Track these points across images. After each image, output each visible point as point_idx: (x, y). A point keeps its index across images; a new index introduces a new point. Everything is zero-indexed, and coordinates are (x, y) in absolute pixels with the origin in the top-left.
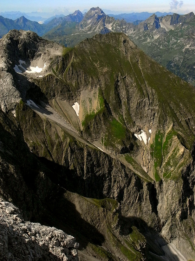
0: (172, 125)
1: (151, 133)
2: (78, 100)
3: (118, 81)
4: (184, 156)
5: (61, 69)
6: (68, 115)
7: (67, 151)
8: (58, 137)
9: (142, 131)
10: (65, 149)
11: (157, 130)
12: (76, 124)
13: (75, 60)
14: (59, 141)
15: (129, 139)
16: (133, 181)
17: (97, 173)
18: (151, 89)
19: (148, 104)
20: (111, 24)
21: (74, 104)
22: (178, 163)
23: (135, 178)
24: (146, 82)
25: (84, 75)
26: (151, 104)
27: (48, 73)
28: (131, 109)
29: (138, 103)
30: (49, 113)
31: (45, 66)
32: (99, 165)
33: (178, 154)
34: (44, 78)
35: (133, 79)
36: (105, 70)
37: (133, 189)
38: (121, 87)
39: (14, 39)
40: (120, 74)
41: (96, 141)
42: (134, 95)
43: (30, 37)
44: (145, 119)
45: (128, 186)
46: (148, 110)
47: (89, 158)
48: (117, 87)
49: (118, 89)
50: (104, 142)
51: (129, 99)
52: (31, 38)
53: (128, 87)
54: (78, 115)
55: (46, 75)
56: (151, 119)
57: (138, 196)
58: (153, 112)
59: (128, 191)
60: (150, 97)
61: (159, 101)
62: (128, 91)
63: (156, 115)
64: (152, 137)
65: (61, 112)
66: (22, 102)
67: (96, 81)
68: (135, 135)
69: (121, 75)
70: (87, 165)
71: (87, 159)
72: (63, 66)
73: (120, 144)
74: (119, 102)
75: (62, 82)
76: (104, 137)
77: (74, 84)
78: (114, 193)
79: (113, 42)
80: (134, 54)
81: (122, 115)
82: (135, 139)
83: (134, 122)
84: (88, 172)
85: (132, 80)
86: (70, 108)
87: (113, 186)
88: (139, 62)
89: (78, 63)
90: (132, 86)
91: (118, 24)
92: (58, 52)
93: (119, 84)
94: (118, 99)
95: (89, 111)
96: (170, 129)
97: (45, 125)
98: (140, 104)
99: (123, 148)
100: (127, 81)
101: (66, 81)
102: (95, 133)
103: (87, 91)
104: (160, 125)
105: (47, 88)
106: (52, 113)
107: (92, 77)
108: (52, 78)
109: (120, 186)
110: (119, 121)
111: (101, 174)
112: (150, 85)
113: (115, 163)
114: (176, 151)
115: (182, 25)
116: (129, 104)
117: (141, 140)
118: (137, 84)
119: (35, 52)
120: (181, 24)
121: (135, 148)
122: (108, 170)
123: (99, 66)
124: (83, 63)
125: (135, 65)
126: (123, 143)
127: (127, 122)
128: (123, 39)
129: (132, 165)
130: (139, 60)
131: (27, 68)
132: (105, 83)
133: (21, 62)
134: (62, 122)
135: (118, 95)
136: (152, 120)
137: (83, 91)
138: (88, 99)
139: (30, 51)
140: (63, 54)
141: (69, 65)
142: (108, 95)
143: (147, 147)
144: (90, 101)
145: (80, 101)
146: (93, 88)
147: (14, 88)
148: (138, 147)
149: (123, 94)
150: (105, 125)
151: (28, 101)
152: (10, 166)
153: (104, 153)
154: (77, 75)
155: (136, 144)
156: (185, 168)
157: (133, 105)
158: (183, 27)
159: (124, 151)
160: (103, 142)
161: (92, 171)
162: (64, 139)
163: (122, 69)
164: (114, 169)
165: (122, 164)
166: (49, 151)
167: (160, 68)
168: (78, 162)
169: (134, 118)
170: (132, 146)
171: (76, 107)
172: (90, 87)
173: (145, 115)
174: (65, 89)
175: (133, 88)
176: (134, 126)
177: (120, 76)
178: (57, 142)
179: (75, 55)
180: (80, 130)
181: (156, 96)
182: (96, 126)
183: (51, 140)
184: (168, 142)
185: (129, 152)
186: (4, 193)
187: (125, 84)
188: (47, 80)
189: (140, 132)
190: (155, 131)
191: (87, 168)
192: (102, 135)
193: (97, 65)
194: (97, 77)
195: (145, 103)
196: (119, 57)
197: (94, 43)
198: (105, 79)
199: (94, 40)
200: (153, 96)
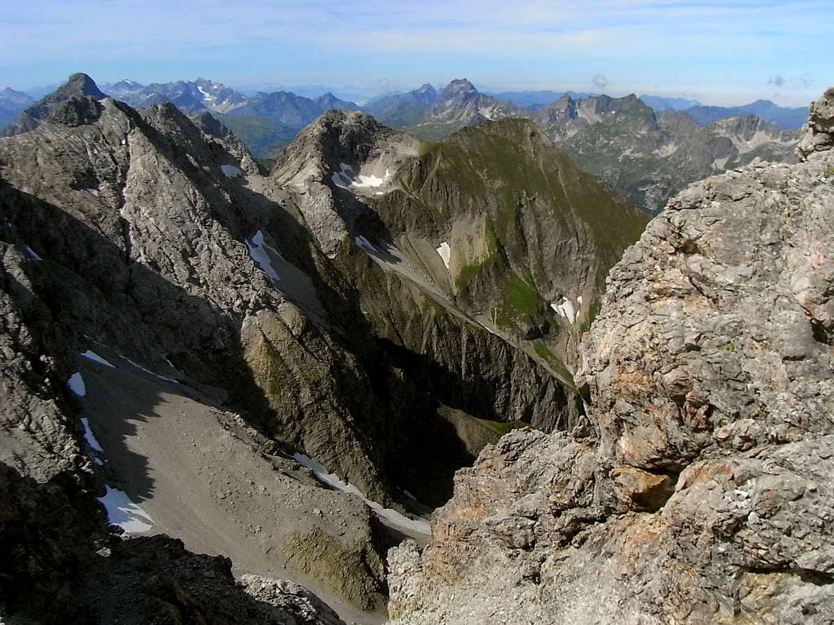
1: (581, 302)
2: (447, 238)
3: (521, 206)
5: (417, 180)
6: (430, 265)
7: (431, 332)
8: (413, 305)
9: (564, 298)
10: (428, 328)
12: (444, 283)
13: (442, 166)
14: (416, 314)
15: (541, 312)
16: (551, 390)
17: (484, 374)
18: (582, 222)
19: (577, 249)
20: (490, 108)
21: (440, 246)
23: (555, 386)
24: (573, 210)
25: (459, 193)
26: (581, 250)
27: (395, 188)
28: (545, 258)
29: (557, 247)
30: (395, 260)
31: (387, 174)
32: (488, 360)
34: (386, 197)
35: (549, 202)
36: (498, 184)
37: (550, 405)
38: (526, 217)
39: (333, 125)
40: (525, 192)
41: (481, 316)
42: (551, 232)
43: (361, 122)
44: (570, 277)
45: (540, 401)
46: (576, 260)
47: (471, 347)
48: (519, 217)
49: (521, 220)
50: (495, 318)
51: (541, 239)
52: (362, 124)
53: (539, 216)
54: (448, 267)
55: (389, 192)
56: (582, 276)
57: (559, 419)
58: (586, 264)
59: (541, 409)
60: (579, 236)
61: (596, 244)
62: (539, 225)
63: (591, 269)
64: (582, 309)
65: (417, 260)
66: (349, 240)
67: (480, 204)
68: (552, 305)
69: (527, 194)
70: (466, 358)
71: (468, 348)
72: (421, 177)
73: (525, 322)
74: (524, 244)
75: (418, 204)
76: (495, 309)
77: (441, 208)
78: (515, 412)
79: (511, 135)
80: (549, 157)
81: (529, 268)
82: (553, 312)
83: (551, 282)
84: (468, 373)
85: (547, 204)
86: (433, 252)
87: (514, 400)
88: (559, 172)
89: (448, 171)
90: (547, 216)
91: (502, 108)
92: (411, 150)
93: (523, 210)
94: (521, 237)
95: (467, 259)
97: (389, 282)
98: (561, 248)
99: (531, 329)
100: (538, 206)
101: (425, 202)
102: (480, 301)
103: (464, 222)
104: (598, 289)
105: (392, 215)
106: (399, 260)
107: (473, 197)
108: (400, 196)
109: (526, 399)
110: (523, 279)
111: (492, 376)
112: (579, 214)
113: (517, 356)
115: (617, 115)
116: (540, 248)
117: (563, 315)
118: (557, 212)
119: (369, 149)
120: (613, 112)
121: (552, 330)
122: (506, 369)
123: (486, 178)
124: (456, 170)
125: (553, 177)
126: (531, 320)
127: (538, 282)
128: (529, 131)
129: (547, 361)
130: (560, 168)
131: (355, 178)
132: (498, 208)
133: (344, 166)
134: (419, 279)
135: (521, 232)
136: (584, 279)
137: (458, 222)
138: (466, 237)
139: (361, 147)
140: (421, 153)
141: (432, 174)
142: (503, 230)
143: (574, 329)
144: (471, 240)
145: (452, 239)
146: (476, 217)
147: (334, 213)
148: (557, 327)
149: (530, 229)
150: (497, 285)
151: (357, 238)
152: (348, 355)
153: (498, 337)
154: (446, 193)
155: (555, 322)
157: (550, 250)
158: (618, 119)
159: (533, 334)
160: (493, 318)
161: (477, 371)
162: (424, 310)
163: (528, 184)
164: (516, 368)
165: (530, 359)
166: (397, 332)
167: (596, 184)
168: (451, 354)
169: (551, 274)
170: (547, 327)
171: (445, 251)
172: (470, 215)
173: (571, 269)
174: (425, 218)
175: (549, 220)
176: (550, 289)
177: (524, 196)
178: (412, 315)
179: (443, 157)
180: (451, 294)
181: (590, 235)
182: (481, 288)
183: (401, 311)
185: (542, 337)
186: (339, 405)
187: (534, 211)
188: (392, 200)
189: (561, 300)
190: (588, 299)
191: (468, 365)
192: (493, 304)
193: (482, 175)
194: (483, 197)
195: (571, 247)
196: (523, 163)
197: (476, 136)
198: (498, 200)
199: (478, 131)
200: (586, 236)
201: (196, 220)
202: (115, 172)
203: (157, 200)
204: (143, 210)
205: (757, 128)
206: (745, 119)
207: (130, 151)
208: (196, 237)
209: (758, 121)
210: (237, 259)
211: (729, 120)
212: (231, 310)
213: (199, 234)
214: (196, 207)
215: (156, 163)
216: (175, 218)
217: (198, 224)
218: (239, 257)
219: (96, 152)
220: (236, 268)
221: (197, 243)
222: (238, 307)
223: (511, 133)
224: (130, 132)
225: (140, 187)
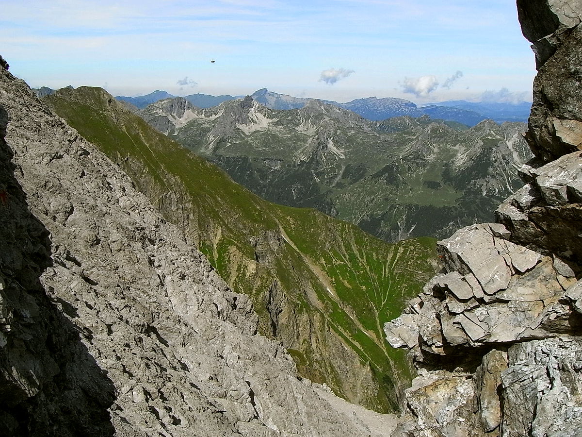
0: (220, 231)
4: (260, 275)
11: (200, 240)
18: (174, 176)
19: (176, 200)
22: (253, 288)
24: (162, 166)
26: (180, 201)
29: (159, 200)
33: (248, 274)
35: (141, 161)
40: (118, 154)
42: (150, 187)
46: (177, 210)
53: (135, 174)
56: (185, 224)
58: (186, 213)
60: (175, 189)
61: (191, 194)
62: (138, 182)
63: (191, 216)
69: (121, 155)
79: (90, 102)
80: (129, 121)
88: (141, 134)
90: (143, 173)
96: (219, 237)
98: (162, 201)
100: (133, 165)
104: (202, 232)
112: (169, 168)
114: (242, 269)
118: (151, 169)
125: (137, 137)
128: (106, 98)
130: (141, 131)
136: (187, 227)
156: (268, 293)
157: (153, 204)
163: (119, 146)
167: (172, 144)
175: (145, 177)
177: (119, 156)
181: (183, 187)
184: (224, 257)
195: (171, 199)
196: (108, 127)
197: (59, 103)
199: (59, 98)
200: (180, 188)
205: (185, 108)
206: (176, 101)
209: (185, 102)
211: (163, 102)
223: (90, 100)
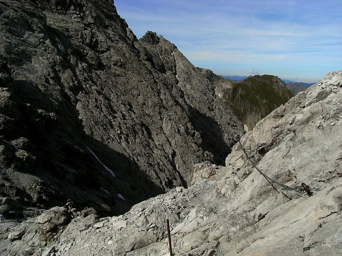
2: (246, 122)
5: (232, 98)
13: (242, 93)
25: (249, 104)
31: (220, 95)
36: (265, 101)
40: (276, 105)
52: (209, 74)
67: (258, 109)
75: (234, 108)
77: (242, 110)
79: (267, 82)
80: (284, 91)
88: (288, 98)
89: (245, 95)
92: (228, 86)
101: (236, 107)
103: (252, 117)
107: (255, 106)
123: (259, 99)
124: (248, 95)
128: (275, 80)
130: (288, 96)
132: (266, 111)
137: (249, 116)
138: (254, 123)
140: (233, 87)
141: (238, 96)
145: (248, 124)
146: (257, 115)
154: (244, 104)
163: (276, 102)
171: (246, 128)
172: (254, 113)
179: (242, 89)
193: (258, 97)
194: (259, 107)
196: (273, 93)
197: (254, 81)
198: (265, 108)
199: (254, 80)
201: (210, 94)
202: (172, 67)
203: (192, 82)
204: (188, 86)
207: (176, 59)
208: (212, 102)
210: (229, 115)
212: (233, 139)
213: (213, 100)
214: (209, 88)
215: (189, 65)
216: (202, 91)
217: (211, 95)
218: (230, 114)
219: (163, 56)
220: (231, 119)
221: (213, 105)
222: (236, 138)
224: (173, 50)
225: (184, 75)
